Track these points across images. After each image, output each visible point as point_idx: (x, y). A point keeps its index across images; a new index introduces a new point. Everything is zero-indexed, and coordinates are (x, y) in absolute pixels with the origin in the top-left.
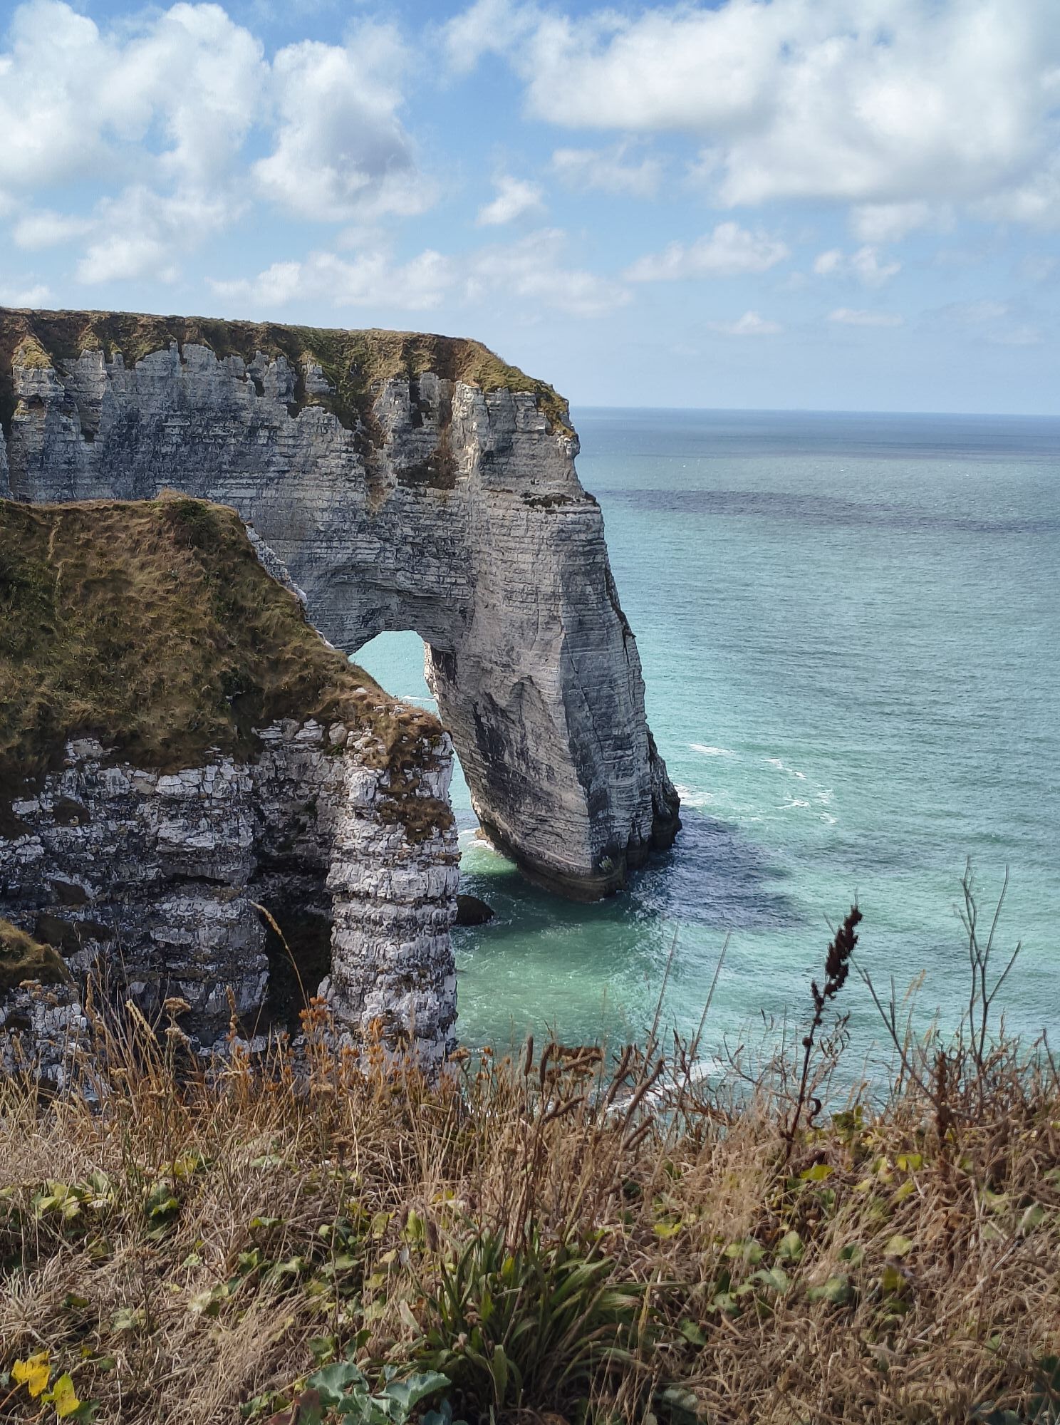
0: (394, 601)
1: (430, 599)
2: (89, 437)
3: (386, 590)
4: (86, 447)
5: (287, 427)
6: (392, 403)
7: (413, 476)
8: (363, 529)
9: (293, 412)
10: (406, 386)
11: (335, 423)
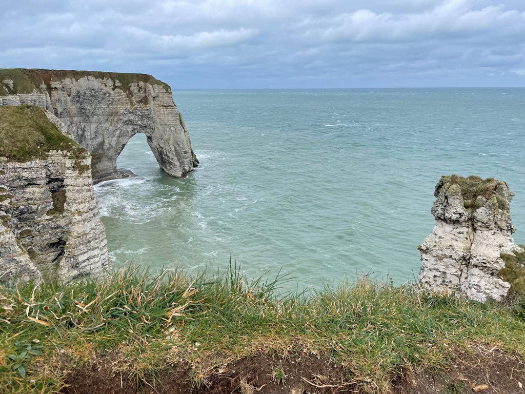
0: (138, 127)
1: (145, 127)
2: (69, 96)
3: (136, 125)
4: (69, 98)
5: (112, 93)
6: (134, 88)
7: (139, 102)
8: (130, 113)
9: (113, 90)
10: (136, 84)
11: (122, 92)
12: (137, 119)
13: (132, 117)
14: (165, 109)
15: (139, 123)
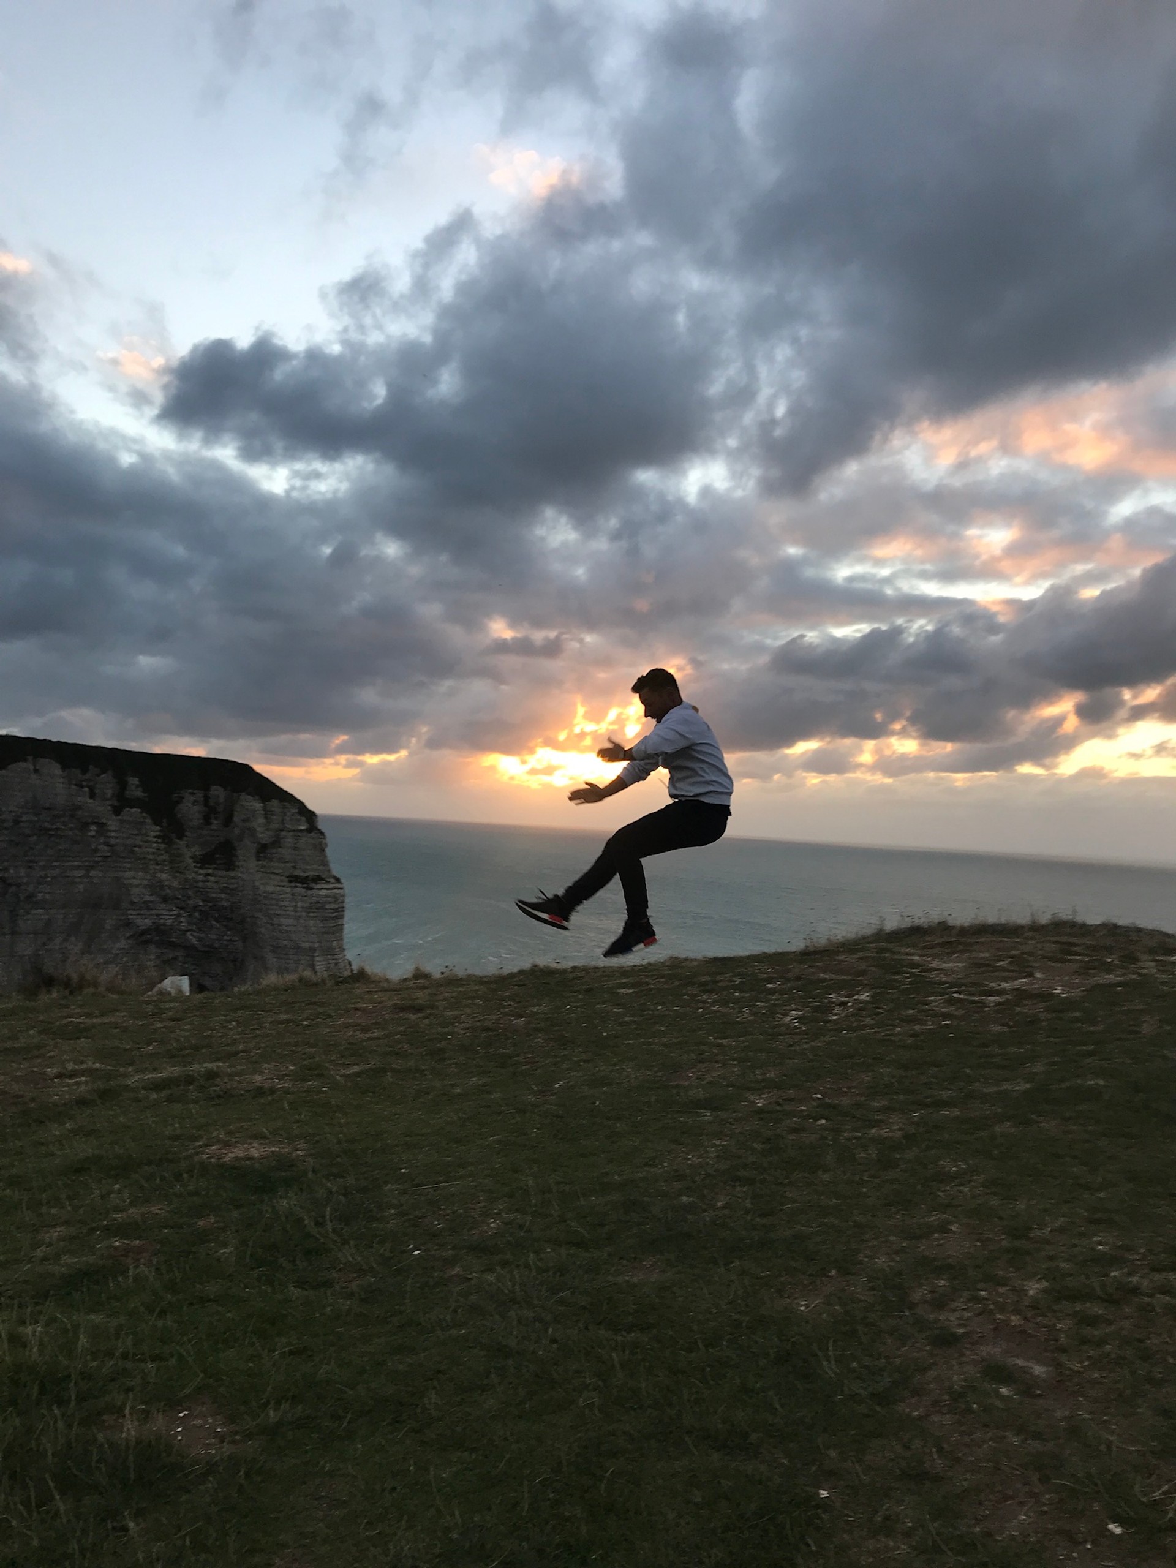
1: (209, 952)
3: (177, 946)
5: (113, 823)
6: (190, 807)
7: (205, 861)
8: (165, 899)
9: (117, 811)
10: (200, 795)
11: (149, 820)
12: (184, 926)
13: (168, 916)
14: (300, 890)
15: (192, 938)
